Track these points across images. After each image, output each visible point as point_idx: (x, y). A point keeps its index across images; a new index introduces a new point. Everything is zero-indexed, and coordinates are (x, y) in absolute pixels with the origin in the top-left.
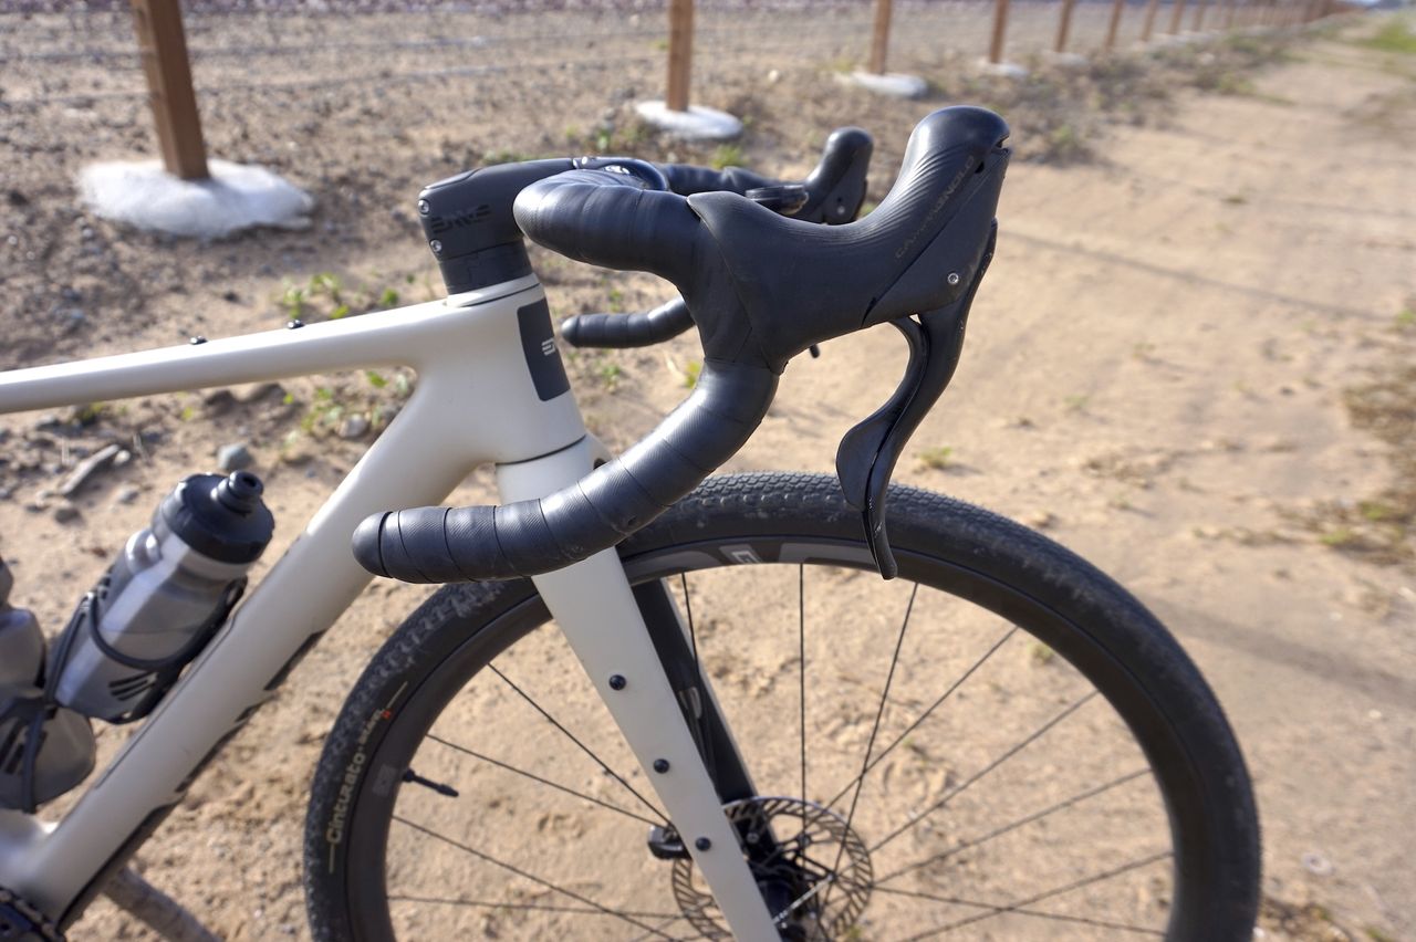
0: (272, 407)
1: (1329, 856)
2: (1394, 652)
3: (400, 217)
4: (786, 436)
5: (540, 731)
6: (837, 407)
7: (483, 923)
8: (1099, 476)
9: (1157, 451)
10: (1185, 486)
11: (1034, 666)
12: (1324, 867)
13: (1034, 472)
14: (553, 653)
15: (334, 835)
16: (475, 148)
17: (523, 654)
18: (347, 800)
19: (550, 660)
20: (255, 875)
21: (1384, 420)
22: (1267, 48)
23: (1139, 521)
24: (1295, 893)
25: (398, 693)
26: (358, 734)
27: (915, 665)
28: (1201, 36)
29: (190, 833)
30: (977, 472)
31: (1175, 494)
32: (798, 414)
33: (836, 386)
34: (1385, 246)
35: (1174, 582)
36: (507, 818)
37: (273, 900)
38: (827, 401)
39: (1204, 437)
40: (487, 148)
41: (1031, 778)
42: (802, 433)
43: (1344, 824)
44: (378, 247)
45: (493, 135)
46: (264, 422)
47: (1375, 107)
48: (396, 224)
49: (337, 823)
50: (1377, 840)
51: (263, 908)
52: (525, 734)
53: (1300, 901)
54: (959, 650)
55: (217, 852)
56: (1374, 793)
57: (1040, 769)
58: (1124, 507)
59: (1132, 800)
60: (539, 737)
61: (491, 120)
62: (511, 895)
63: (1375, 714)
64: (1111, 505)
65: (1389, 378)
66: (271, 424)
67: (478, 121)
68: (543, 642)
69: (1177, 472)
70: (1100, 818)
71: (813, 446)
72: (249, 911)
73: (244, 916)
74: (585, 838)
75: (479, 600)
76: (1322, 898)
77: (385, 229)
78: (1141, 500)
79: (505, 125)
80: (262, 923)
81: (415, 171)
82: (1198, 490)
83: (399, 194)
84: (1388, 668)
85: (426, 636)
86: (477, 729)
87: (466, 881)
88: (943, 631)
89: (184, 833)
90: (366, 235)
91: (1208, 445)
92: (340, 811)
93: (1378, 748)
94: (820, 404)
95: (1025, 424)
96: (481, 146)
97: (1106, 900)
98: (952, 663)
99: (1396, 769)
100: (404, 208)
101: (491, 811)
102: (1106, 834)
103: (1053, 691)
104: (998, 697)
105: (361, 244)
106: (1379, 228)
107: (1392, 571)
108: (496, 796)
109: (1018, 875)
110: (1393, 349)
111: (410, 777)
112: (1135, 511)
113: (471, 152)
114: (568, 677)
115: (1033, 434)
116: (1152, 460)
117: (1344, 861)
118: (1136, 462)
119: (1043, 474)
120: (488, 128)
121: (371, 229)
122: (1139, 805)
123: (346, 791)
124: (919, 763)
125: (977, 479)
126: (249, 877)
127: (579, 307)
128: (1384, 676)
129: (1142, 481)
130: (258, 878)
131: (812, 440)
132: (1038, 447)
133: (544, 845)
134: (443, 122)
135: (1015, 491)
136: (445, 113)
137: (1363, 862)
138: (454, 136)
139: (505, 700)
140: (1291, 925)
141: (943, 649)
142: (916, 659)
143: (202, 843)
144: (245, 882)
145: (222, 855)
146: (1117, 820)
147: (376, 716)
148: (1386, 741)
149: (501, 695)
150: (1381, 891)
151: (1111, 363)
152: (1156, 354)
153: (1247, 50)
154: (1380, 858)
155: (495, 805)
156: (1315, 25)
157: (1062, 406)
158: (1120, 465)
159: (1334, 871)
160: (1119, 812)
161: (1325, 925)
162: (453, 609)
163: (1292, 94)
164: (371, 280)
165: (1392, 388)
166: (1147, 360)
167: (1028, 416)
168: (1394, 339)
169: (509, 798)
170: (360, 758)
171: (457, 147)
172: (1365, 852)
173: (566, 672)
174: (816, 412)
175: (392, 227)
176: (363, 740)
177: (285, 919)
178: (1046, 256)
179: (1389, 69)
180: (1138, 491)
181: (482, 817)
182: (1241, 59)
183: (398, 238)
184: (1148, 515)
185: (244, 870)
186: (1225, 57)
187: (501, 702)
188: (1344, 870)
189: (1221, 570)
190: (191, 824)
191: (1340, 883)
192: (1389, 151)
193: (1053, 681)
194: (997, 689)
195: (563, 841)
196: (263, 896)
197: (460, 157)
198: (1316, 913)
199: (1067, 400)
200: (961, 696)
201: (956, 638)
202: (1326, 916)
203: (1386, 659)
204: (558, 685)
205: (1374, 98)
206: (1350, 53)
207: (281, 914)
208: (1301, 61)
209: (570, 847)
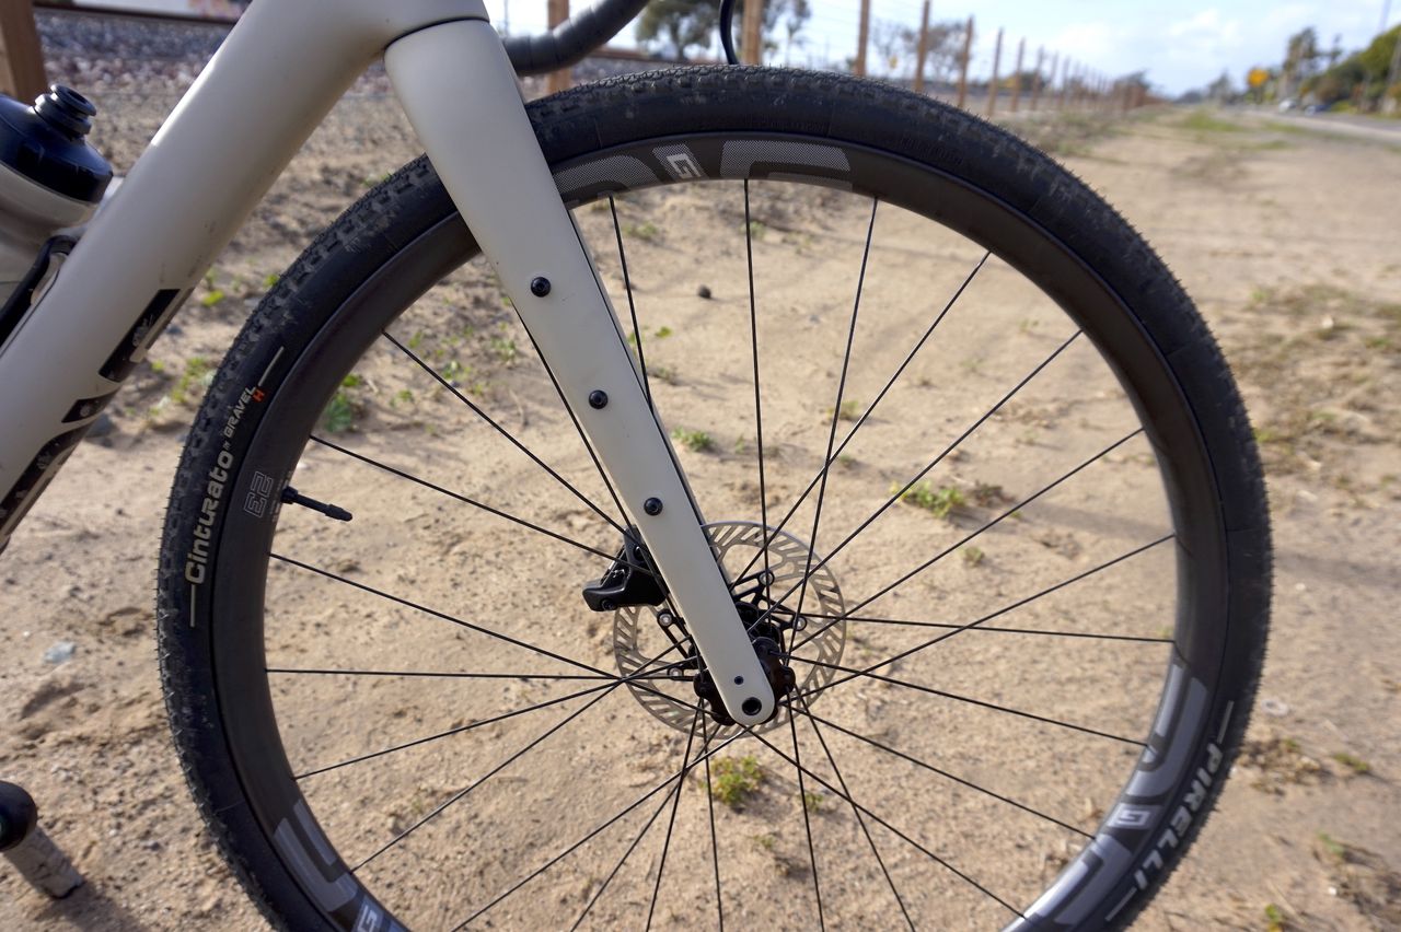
0: (138, 380)
1: (1283, 700)
2: (1305, 539)
3: (277, 226)
4: (689, 399)
5: (449, 648)
6: (740, 377)
7: (390, 822)
8: (1002, 421)
9: (1055, 400)
10: (1085, 425)
11: (966, 567)
12: (1282, 708)
13: (942, 420)
14: (458, 580)
15: (195, 573)
16: (356, 172)
17: (426, 581)
18: (209, 523)
19: (456, 585)
20: (111, 795)
21: (1255, 372)
22: (1097, 125)
23: (1048, 454)
24: (1260, 732)
25: (272, 364)
26: (222, 424)
27: (847, 572)
28: (1038, 115)
29: (30, 762)
30: (886, 422)
31: (1078, 432)
32: (701, 383)
33: (737, 361)
34: (1226, 254)
35: (1089, 498)
36: (415, 726)
37: (131, 818)
38: (729, 373)
39: (1096, 389)
40: (368, 172)
41: (979, 658)
42: (706, 397)
43: (1292, 675)
44: (255, 250)
45: (374, 163)
46: (128, 393)
47: (1195, 167)
48: (275, 232)
49: (200, 555)
50: (1326, 685)
51: (119, 826)
52: (432, 651)
53: (1267, 738)
54: (889, 559)
55: (63, 775)
56: (1314, 648)
57: (987, 650)
58: (1031, 443)
59: (1084, 669)
60: (448, 653)
61: (373, 152)
62: (422, 795)
63: (1301, 587)
64: (1018, 441)
65: (1252, 342)
66: (137, 395)
67: (358, 152)
68: (447, 570)
69: (1076, 416)
70: (1053, 686)
71: (719, 407)
72: (101, 831)
73: (95, 836)
74: (504, 739)
75: (370, 228)
76: (1286, 735)
77: (263, 236)
78: (1044, 436)
79: (387, 155)
80: (118, 842)
81: (294, 190)
82: (1098, 429)
83: (277, 208)
84: (1302, 551)
85: (306, 281)
86: (377, 649)
87: (368, 785)
88: (870, 543)
89: (20, 762)
90: (242, 240)
91: (1101, 394)
92: (203, 536)
93: (1309, 613)
94: (723, 375)
95: (926, 384)
96: (362, 170)
97: (1074, 755)
98: (883, 570)
99: (1330, 628)
100: (282, 219)
101: (396, 721)
102: (1064, 699)
103: (989, 587)
104: (934, 595)
105: (236, 247)
106: (1217, 243)
107: (1289, 479)
108: (400, 706)
109: (980, 740)
110: (1249, 323)
111: (292, 496)
112: (1041, 445)
113: (351, 176)
114: (476, 599)
115: (934, 391)
116: (1051, 407)
117: (1301, 704)
118: (1036, 409)
119: (949, 421)
120: (369, 157)
121: (247, 235)
122: (1090, 673)
123: (209, 507)
124: (863, 652)
125: (886, 427)
126: (101, 798)
127: (471, 300)
128: (1301, 558)
129: (1045, 422)
130: (114, 798)
131: (719, 402)
132: (941, 401)
133: (458, 749)
134: (322, 153)
135: (924, 434)
136: (324, 147)
137: (1318, 703)
138: (333, 163)
139: (407, 623)
140: (1261, 759)
141: (873, 559)
142: (847, 568)
143: (43, 770)
144: (96, 802)
145: (69, 779)
146: (1073, 687)
147: (245, 399)
148: (1314, 606)
149: (402, 618)
150: (1340, 725)
151: (997, 337)
152: (1039, 330)
153: (1080, 125)
154: (1333, 699)
155: (400, 714)
156: (1133, 112)
157: (958, 370)
158: (1021, 412)
159: (1290, 712)
160: (1070, 680)
161: (1294, 757)
162: (337, 243)
163: (1124, 157)
164: (248, 275)
165: (1256, 348)
166: (1031, 335)
167: (927, 378)
168: (1249, 316)
169: (416, 708)
170: (226, 458)
171: (337, 172)
172: (1316, 694)
173: (475, 595)
174: (720, 382)
175: (269, 234)
176: (229, 432)
177: (147, 835)
178: (926, 264)
179: (1200, 141)
180: (1041, 431)
181: (385, 726)
182: (1074, 131)
183: (279, 244)
184: (1054, 448)
185: (95, 793)
186: (1061, 130)
187: (402, 624)
188: (1301, 712)
189: (1131, 486)
190: (31, 752)
191: (1300, 721)
192: (1212, 194)
193: (986, 578)
194: (933, 588)
195: (480, 743)
196: (119, 815)
197: (341, 181)
198: (1283, 746)
199: (962, 364)
200: (896, 595)
201: (884, 549)
202: (1293, 748)
203: (1298, 545)
204: (466, 606)
205: (1192, 160)
206: (1168, 132)
207: (142, 830)
208: (1126, 134)
209: (488, 747)
